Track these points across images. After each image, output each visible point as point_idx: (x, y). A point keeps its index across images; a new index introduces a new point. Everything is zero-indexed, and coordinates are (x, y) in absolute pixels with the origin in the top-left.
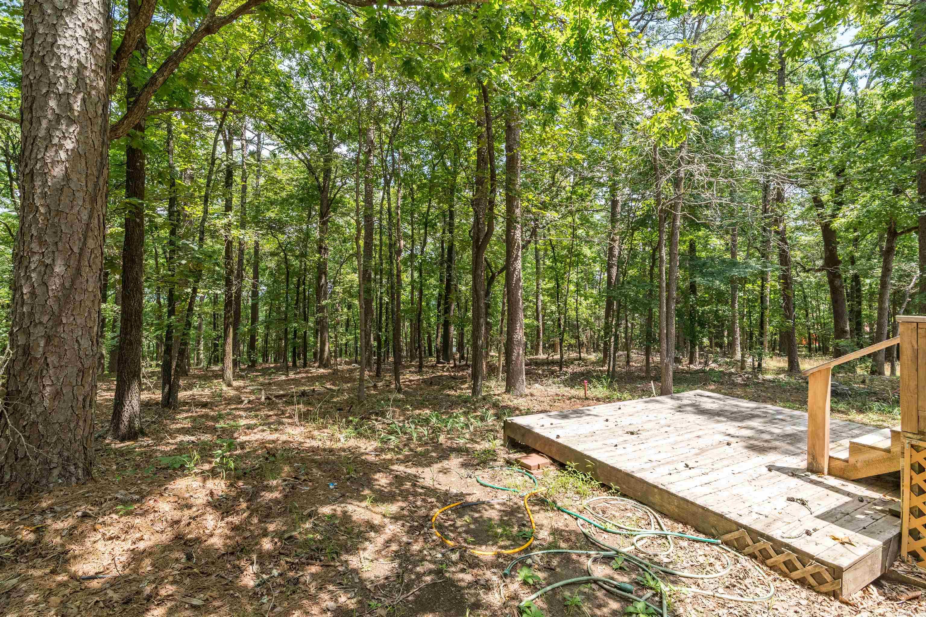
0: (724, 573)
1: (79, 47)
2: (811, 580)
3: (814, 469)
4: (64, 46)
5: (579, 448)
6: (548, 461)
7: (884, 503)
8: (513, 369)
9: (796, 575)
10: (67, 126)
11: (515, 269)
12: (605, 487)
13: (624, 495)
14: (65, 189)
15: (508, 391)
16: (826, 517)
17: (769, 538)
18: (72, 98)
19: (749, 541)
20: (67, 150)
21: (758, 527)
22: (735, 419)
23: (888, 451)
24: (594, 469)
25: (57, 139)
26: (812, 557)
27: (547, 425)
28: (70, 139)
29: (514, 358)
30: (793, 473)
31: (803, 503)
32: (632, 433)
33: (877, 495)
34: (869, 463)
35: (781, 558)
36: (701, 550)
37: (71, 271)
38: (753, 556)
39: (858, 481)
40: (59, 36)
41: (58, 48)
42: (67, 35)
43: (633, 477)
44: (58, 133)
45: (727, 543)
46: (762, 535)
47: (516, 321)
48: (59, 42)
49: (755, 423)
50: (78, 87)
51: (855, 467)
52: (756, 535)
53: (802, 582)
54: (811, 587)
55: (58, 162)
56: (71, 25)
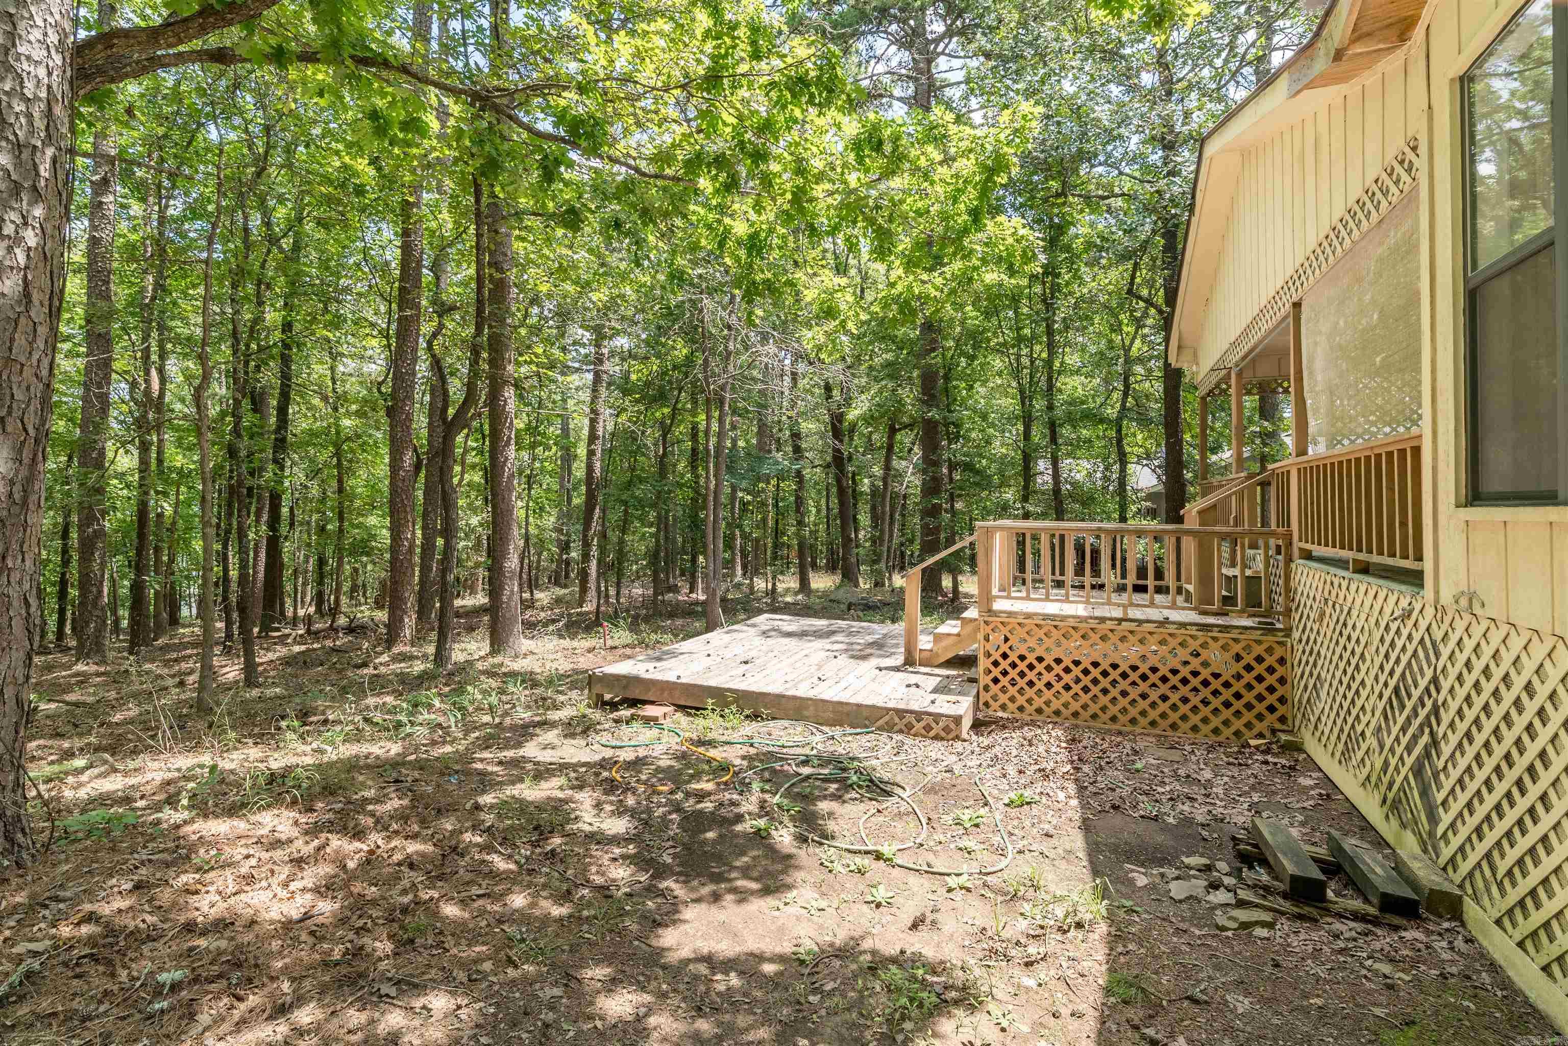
0: (888, 747)
1: (51, 64)
2: (943, 734)
3: (909, 662)
4: (28, 58)
5: (713, 683)
6: (672, 708)
7: (959, 676)
8: (504, 616)
9: (932, 734)
10: (30, 204)
11: (507, 459)
12: (755, 716)
13: (774, 719)
14: (23, 320)
15: (494, 652)
16: (935, 691)
17: (911, 712)
18: (38, 154)
19: (897, 720)
20: (29, 248)
21: (902, 706)
22: (820, 637)
23: (958, 635)
24: (736, 701)
25: (13, 227)
26: (942, 715)
27: (652, 670)
28: (34, 228)
29: (505, 599)
30: (897, 669)
31: (918, 686)
32: (746, 663)
33: (953, 672)
34: (946, 649)
35: (922, 724)
36: (864, 739)
37: (24, 472)
38: (901, 731)
39: (939, 666)
40: (20, 37)
41: (18, 59)
42: (32, 38)
43: (784, 696)
44: (13, 216)
45: (878, 729)
46: (907, 711)
47: (508, 540)
48: (21, 49)
49: (839, 637)
50: (49, 136)
51: (937, 655)
52: (901, 713)
53: (937, 738)
54: (942, 739)
55: (12, 268)
56: (40, 22)
